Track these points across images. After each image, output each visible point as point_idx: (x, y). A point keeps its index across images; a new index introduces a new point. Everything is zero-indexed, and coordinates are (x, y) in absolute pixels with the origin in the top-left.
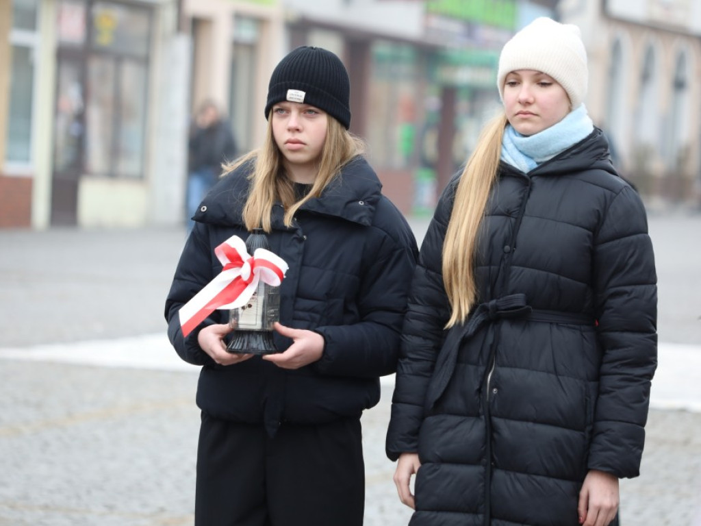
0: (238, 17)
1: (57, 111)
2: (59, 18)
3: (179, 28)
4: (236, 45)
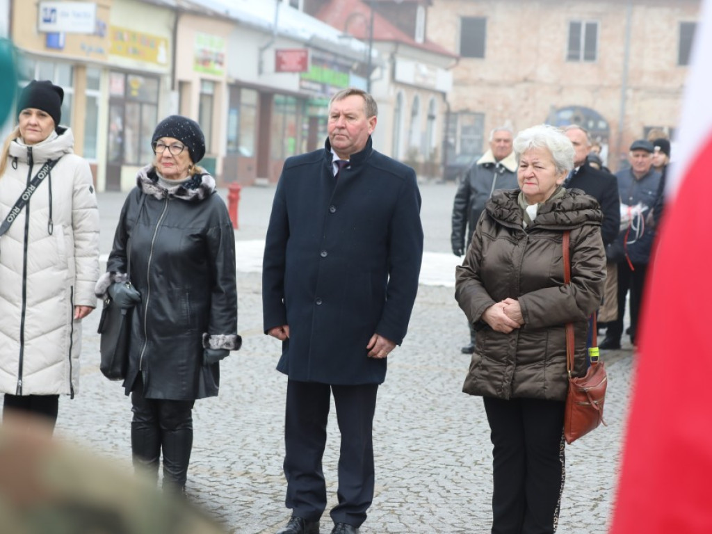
0: (203, 81)
1: (109, 131)
2: (111, 82)
3: (173, 88)
4: (202, 95)
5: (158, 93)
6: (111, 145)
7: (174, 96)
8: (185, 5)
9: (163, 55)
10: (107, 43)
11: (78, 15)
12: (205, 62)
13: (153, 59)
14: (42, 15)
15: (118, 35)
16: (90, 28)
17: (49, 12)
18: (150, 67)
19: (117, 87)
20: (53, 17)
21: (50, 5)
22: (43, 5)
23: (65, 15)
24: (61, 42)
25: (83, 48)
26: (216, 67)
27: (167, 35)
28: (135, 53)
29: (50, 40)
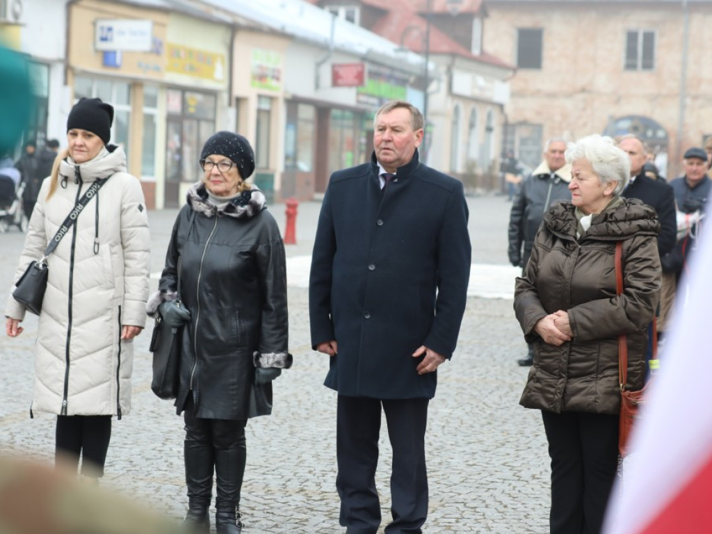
0: (260, 97)
1: (167, 148)
2: (168, 100)
3: (230, 104)
4: (259, 111)
5: (215, 109)
6: (169, 163)
7: (232, 112)
8: (241, 22)
9: (220, 71)
10: (164, 60)
11: (134, 33)
12: (261, 77)
13: (210, 76)
14: (99, 34)
15: (175, 52)
16: (146, 45)
17: (105, 31)
18: (207, 84)
19: (175, 104)
20: (109, 35)
21: (106, 24)
22: (101, 24)
23: (122, 33)
24: (118, 61)
25: (140, 65)
26: (272, 83)
27: (224, 52)
28: (192, 70)
29: (107, 58)
